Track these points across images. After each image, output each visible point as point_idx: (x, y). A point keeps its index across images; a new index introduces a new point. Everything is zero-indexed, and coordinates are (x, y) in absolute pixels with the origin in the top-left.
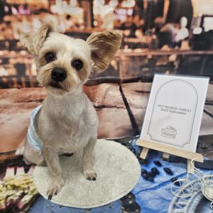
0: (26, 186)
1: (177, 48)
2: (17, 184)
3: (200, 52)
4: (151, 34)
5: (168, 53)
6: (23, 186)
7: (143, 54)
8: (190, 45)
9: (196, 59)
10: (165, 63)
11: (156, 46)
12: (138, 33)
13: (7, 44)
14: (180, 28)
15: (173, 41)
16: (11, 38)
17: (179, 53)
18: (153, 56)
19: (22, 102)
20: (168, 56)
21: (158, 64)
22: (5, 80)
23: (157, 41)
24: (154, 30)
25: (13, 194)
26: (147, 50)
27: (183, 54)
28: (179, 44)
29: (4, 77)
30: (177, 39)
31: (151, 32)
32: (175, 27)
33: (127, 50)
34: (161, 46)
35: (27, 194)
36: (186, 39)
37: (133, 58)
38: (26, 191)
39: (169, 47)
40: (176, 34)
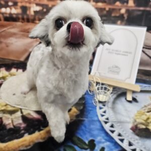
3: (142, 8)
8: (134, 3)
9: (139, 13)
10: (118, 15)
11: (112, 1)
17: (127, 8)
21: (113, 15)
22: (14, 16)
26: (105, 4)
27: (130, 9)
33: (92, 3)
39: (120, 3)
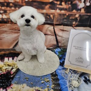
0: (13, 65)
2: (10, 64)
3: (89, 14)
4: (69, 4)
5: (75, 14)
6: (12, 65)
7: (65, 13)
8: (85, 10)
9: (87, 17)
11: (71, 10)
12: (63, 3)
14: (81, 2)
15: (78, 8)
17: (80, 14)
18: (69, 14)
19: (12, 30)
21: (71, 18)
23: (71, 8)
24: (70, 3)
25: (8, 68)
26: (66, 11)
28: (80, 10)
29: (5, 18)
30: (80, 7)
31: (68, 3)
32: (79, 2)
33: (58, 11)
34: (72, 10)
35: (14, 68)
36: (83, 8)
37: (60, 15)
38: (14, 67)
39: (76, 11)
40: (79, 5)
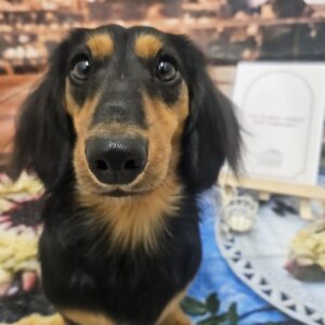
1: (256, 15)
3: (290, 21)
5: (244, 24)
9: (286, 31)
10: (242, 38)
11: (228, 13)
13: (34, 16)
16: (38, 8)
20: (245, 28)
27: (267, 24)
28: (258, 10)
33: (189, 21)
